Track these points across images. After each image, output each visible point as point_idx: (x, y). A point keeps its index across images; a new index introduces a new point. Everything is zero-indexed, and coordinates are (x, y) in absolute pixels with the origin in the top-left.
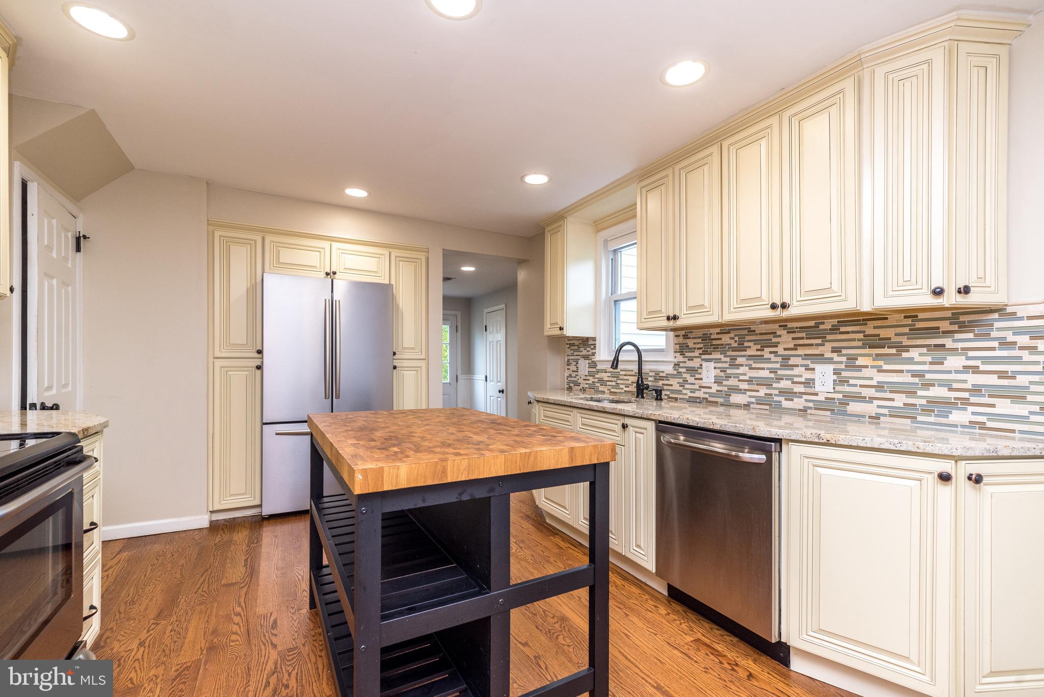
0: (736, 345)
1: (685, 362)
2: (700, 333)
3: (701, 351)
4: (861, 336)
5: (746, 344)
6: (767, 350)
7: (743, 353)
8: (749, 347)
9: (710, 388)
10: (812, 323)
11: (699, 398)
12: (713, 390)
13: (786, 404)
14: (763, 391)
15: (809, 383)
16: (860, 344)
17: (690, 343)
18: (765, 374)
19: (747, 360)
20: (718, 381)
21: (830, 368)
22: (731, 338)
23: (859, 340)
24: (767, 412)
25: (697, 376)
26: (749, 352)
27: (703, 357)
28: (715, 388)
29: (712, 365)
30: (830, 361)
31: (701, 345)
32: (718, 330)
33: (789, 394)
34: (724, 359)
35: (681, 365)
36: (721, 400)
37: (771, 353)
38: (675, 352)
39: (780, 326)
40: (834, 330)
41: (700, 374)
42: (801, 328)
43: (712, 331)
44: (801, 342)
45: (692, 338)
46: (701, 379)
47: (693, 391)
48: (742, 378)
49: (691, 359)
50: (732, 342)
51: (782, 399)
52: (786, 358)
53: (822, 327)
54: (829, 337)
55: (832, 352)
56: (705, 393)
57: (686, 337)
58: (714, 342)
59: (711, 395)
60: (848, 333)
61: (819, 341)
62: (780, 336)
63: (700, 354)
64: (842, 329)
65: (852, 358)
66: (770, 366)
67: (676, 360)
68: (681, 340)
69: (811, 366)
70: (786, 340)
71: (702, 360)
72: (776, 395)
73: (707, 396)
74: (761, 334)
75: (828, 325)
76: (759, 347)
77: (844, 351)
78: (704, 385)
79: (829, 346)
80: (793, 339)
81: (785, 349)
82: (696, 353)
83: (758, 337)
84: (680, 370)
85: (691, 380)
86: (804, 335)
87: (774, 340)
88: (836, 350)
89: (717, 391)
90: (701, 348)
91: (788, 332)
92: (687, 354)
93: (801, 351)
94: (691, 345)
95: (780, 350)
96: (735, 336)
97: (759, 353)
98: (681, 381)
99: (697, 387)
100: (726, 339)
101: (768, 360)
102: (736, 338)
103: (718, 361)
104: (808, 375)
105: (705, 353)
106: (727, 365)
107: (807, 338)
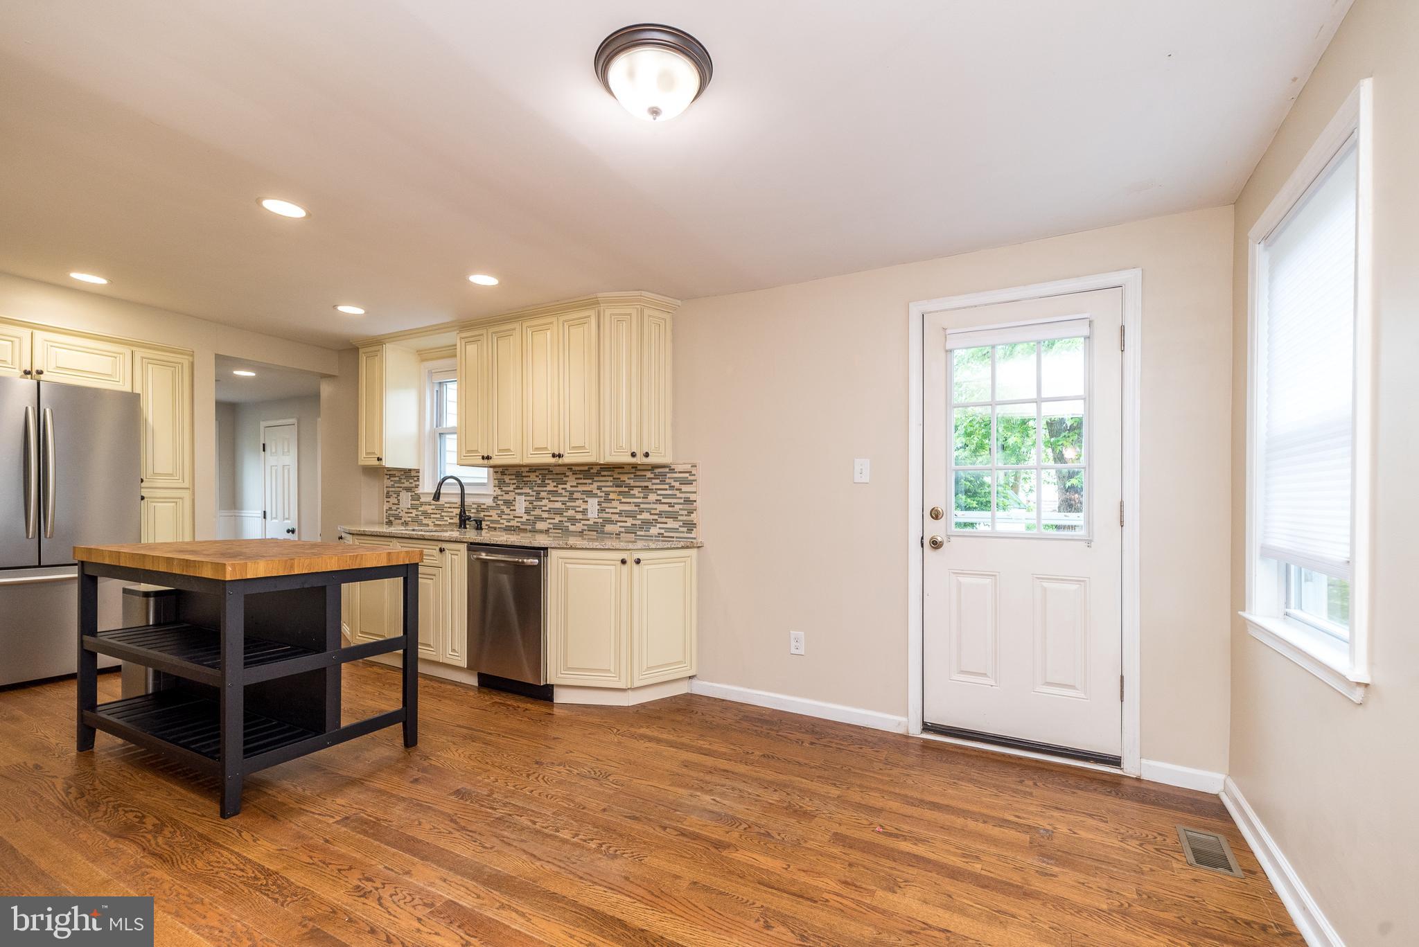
0: (539, 482)
1: (502, 495)
2: (514, 471)
3: (514, 486)
4: (611, 478)
5: (547, 482)
6: (560, 486)
7: (545, 489)
8: (549, 484)
9: (522, 517)
10: (586, 468)
11: (513, 526)
12: (524, 520)
13: (572, 528)
14: (557, 519)
15: (584, 512)
16: (611, 484)
17: (507, 479)
18: (558, 505)
19: (548, 494)
20: (527, 512)
21: (596, 500)
22: (537, 476)
23: (611, 481)
24: (560, 535)
25: (512, 508)
26: (549, 488)
27: (517, 491)
28: (525, 517)
29: (523, 498)
30: (595, 496)
31: (515, 481)
32: (527, 469)
33: (573, 520)
34: (532, 493)
35: (500, 498)
36: (529, 527)
37: (562, 489)
38: (495, 486)
39: (568, 469)
40: (598, 474)
41: (514, 505)
42: (580, 471)
43: (523, 469)
44: (580, 481)
45: (509, 475)
46: (515, 510)
47: (509, 521)
48: (544, 508)
49: (507, 493)
50: (537, 479)
51: (569, 524)
52: (572, 493)
53: (592, 471)
54: (596, 479)
55: (598, 489)
56: (517, 522)
57: (503, 473)
58: (525, 479)
59: (523, 523)
60: (605, 476)
61: (590, 481)
62: (568, 476)
63: (514, 489)
64: (603, 473)
65: (607, 494)
66: (562, 499)
67: (495, 494)
68: (499, 476)
69: (586, 499)
70: (571, 482)
71: (516, 494)
72: (565, 522)
73: (519, 524)
74: (557, 474)
75: (594, 471)
76: (555, 484)
77: (604, 489)
78: (517, 515)
79: (596, 485)
80: (576, 479)
81: (571, 486)
82: (511, 488)
83: (555, 477)
84: (499, 502)
85: (507, 511)
86: (582, 476)
87: (565, 479)
88: (599, 488)
89: (527, 520)
90: (515, 484)
91: (573, 474)
92: (504, 489)
93: (580, 488)
94: (507, 481)
95: (568, 487)
96: (540, 474)
97: (555, 489)
98: (499, 512)
99: (511, 517)
100: (533, 477)
101: (560, 495)
102: (540, 477)
103: (527, 494)
104: (584, 506)
105: (518, 488)
106: (534, 498)
107: (584, 479)
